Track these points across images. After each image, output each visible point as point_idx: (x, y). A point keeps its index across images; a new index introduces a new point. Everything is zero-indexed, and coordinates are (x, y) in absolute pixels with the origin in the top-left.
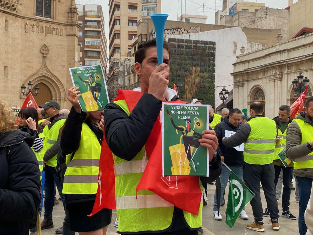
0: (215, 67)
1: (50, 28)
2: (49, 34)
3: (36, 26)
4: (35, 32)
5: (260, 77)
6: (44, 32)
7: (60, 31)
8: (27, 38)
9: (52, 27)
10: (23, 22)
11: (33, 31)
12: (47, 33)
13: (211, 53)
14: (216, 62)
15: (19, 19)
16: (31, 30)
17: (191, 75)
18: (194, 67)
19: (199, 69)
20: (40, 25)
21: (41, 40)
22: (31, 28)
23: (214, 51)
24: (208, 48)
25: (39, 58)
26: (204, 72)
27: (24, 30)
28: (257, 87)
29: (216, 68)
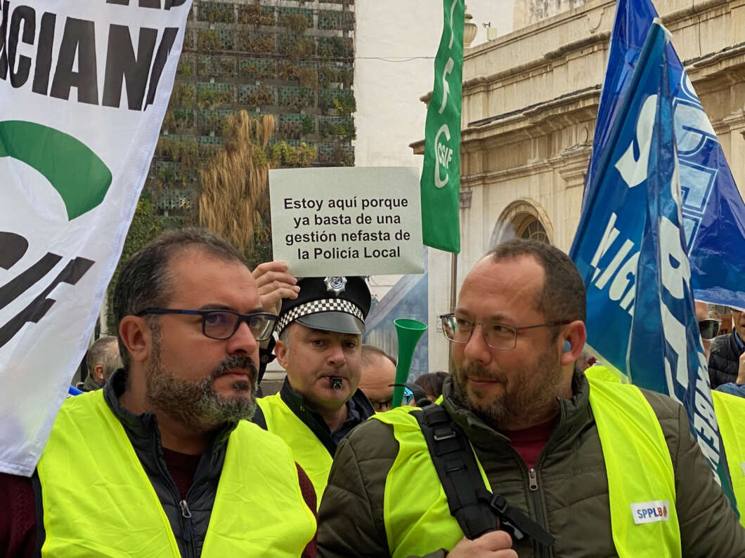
0: (354, 110)
5: (530, 163)
13: (335, 41)
14: (360, 89)
17: (231, 150)
18: (244, 113)
19: (271, 120)
23: (346, 31)
24: (315, 18)
26: (297, 138)
28: (522, 209)
29: (359, 119)
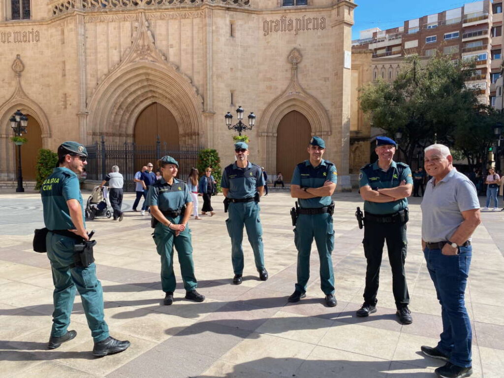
1: (304, 20)
2: (302, 31)
3: (280, 22)
4: (279, 32)
6: (294, 29)
7: (320, 22)
8: (268, 43)
9: (306, 18)
10: (261, 20)
11: (276, 31)
12: (299, 30)
15: (253, 15)
16: (273, 30)
20: (287, 19)
21: (289, 42)
22: (273, 28)
25: (287, 71)
27: (262, 32)
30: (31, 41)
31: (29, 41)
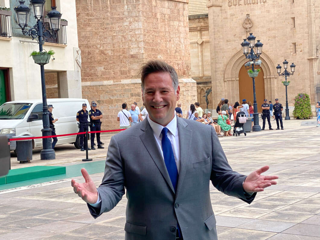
30: (259, 3)
31: (257, 3)
